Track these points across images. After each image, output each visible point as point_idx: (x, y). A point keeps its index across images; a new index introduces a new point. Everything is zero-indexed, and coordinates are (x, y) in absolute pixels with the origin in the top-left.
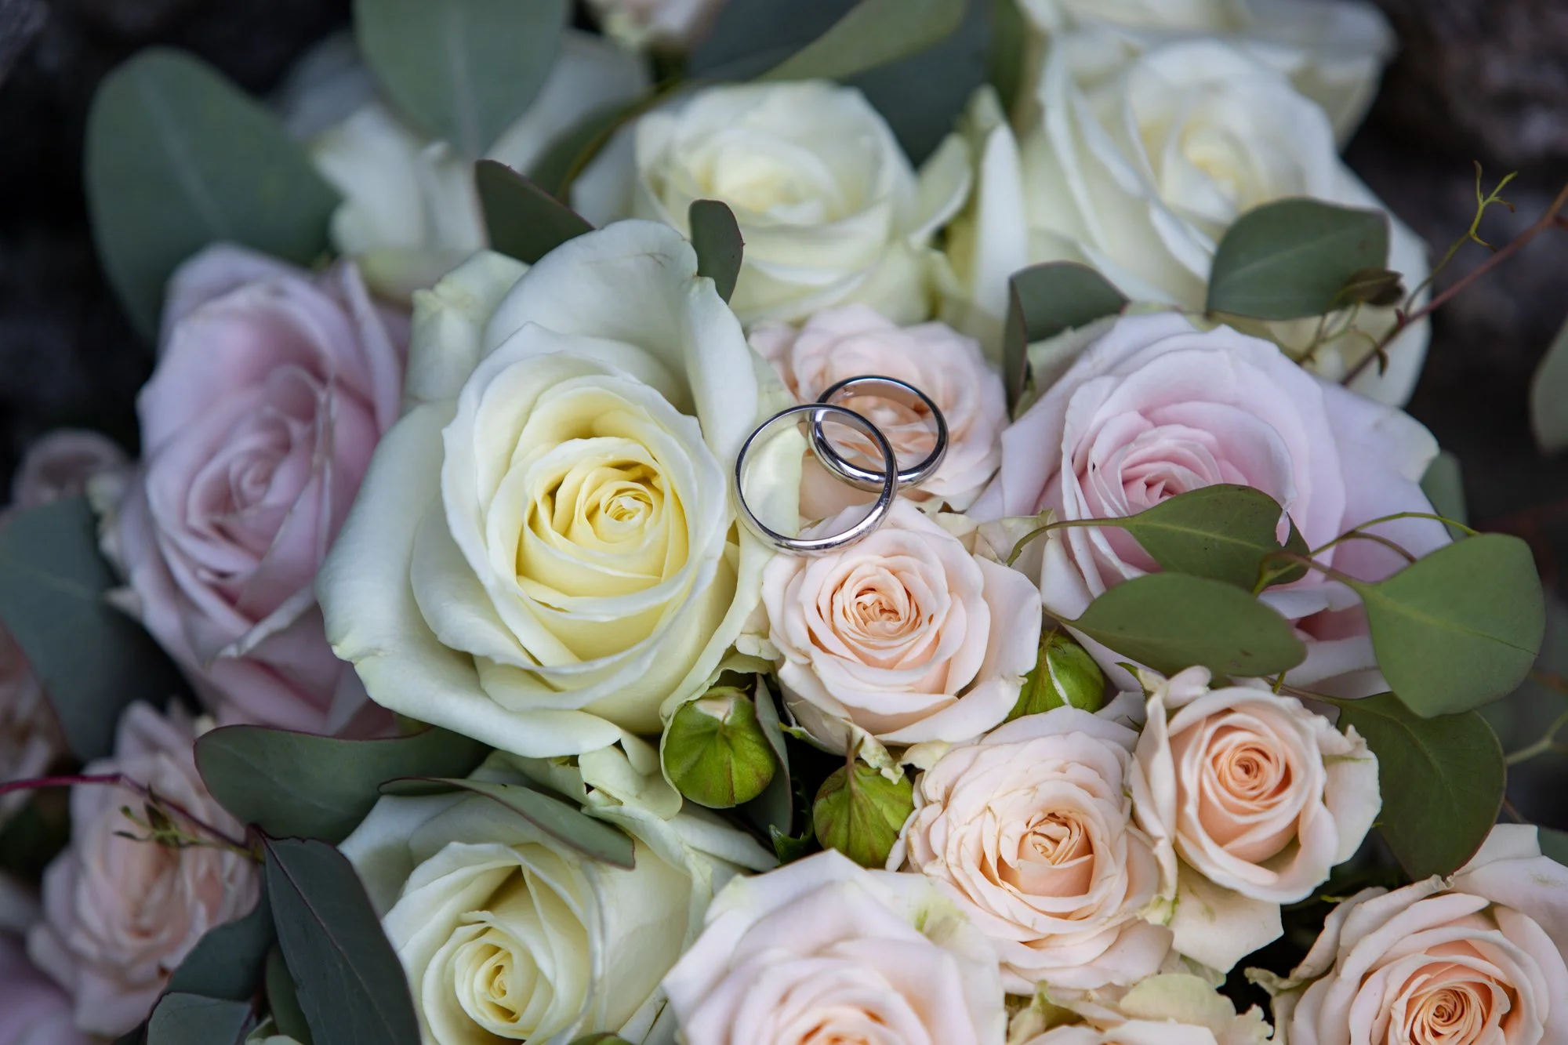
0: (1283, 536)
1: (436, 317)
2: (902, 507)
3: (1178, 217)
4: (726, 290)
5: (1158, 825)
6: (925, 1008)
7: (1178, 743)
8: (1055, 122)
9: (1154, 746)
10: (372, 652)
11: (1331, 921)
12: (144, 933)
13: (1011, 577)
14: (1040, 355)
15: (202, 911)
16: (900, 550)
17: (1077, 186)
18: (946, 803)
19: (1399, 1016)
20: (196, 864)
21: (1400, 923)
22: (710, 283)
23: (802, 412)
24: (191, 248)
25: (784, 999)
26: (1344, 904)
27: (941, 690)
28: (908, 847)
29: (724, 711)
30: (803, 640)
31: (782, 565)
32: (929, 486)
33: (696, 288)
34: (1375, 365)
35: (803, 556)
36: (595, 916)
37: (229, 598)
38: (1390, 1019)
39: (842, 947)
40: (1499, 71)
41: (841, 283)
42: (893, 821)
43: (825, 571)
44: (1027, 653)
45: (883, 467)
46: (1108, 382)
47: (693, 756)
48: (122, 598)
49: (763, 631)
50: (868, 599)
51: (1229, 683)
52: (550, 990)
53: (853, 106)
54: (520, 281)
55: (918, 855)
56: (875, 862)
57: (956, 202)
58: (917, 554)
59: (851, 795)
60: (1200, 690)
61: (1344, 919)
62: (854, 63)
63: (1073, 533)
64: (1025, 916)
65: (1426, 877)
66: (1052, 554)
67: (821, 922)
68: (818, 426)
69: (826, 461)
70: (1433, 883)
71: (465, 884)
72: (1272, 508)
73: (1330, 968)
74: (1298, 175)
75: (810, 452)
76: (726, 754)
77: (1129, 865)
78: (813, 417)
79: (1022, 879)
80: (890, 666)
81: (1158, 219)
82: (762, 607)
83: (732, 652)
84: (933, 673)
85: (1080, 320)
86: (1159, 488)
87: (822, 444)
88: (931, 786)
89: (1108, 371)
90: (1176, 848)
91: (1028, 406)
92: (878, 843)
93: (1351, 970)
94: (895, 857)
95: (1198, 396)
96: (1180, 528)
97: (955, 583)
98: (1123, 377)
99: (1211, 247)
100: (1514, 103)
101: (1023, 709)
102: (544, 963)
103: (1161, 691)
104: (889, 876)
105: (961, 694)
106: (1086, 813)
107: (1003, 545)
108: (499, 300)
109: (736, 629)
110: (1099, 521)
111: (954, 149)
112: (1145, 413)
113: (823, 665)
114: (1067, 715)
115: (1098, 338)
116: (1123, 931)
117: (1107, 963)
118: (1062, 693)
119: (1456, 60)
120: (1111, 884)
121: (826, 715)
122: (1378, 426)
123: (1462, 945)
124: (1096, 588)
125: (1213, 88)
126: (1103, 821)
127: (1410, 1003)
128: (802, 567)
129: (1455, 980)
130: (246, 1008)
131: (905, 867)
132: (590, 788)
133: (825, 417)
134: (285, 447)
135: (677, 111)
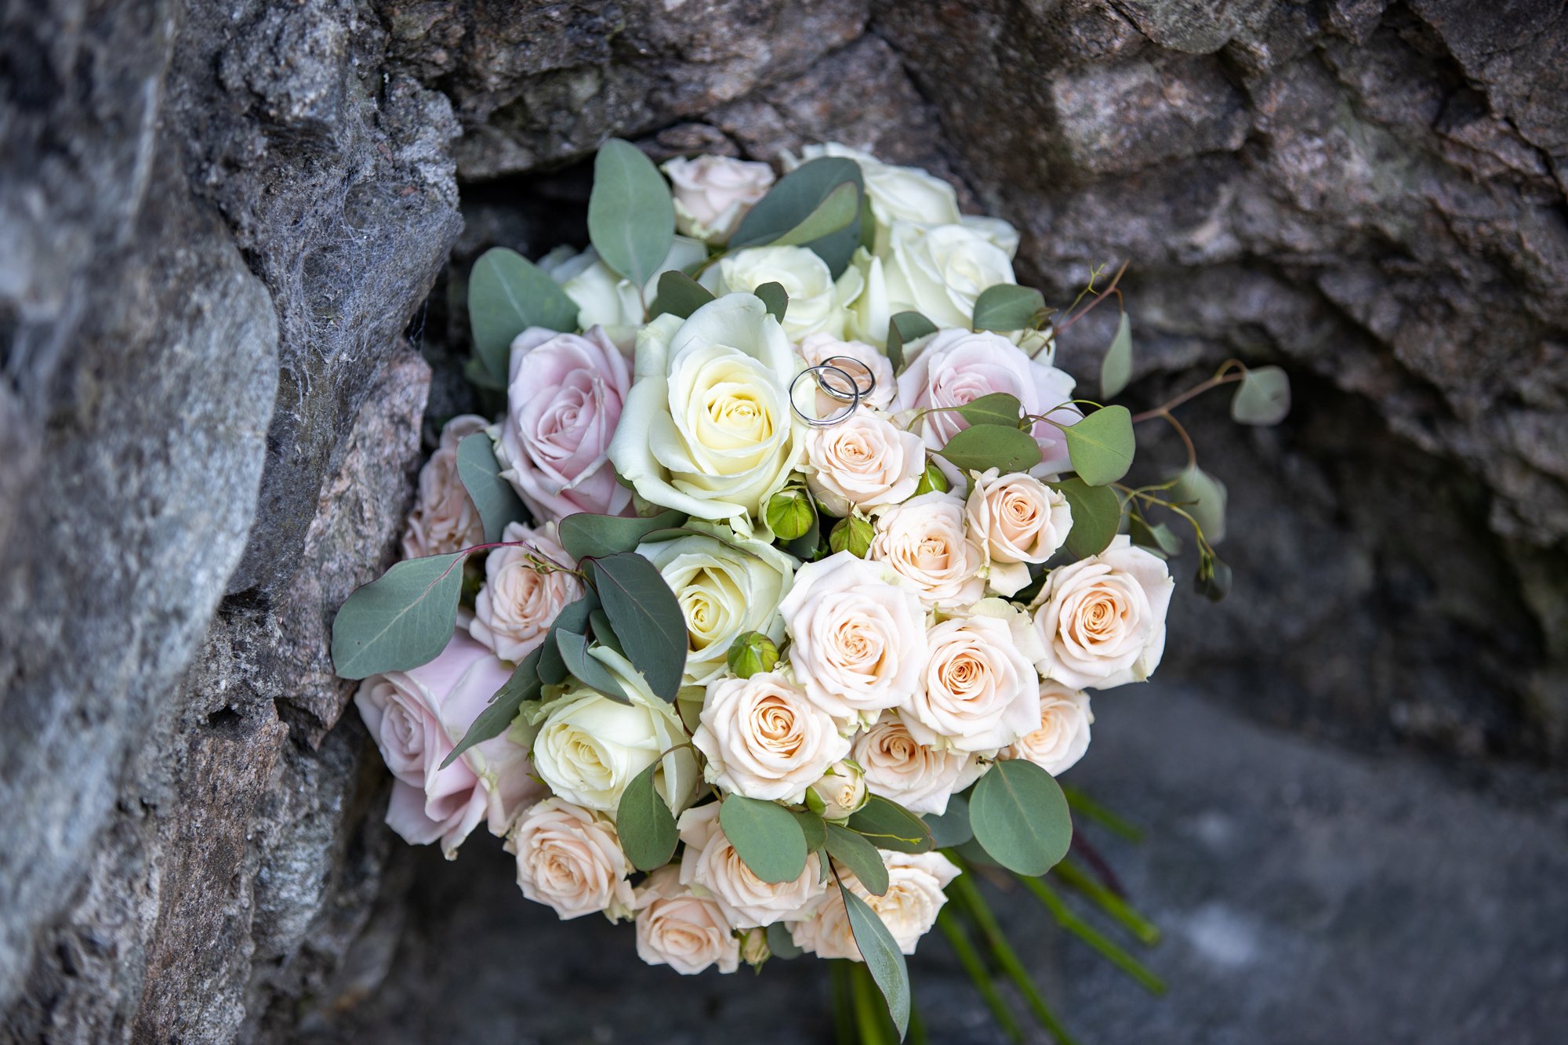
0: (1022, 416)
1: (648, 340)
2: (861, 407)
3: (958, 293)
4: (780, 319)
5: (982, 533)
6: (893, 612)
7: (990, 498)
8: (899, 255)
9: (978, 500)
10: (639, 477)
11: (1049, 578)
12: (525, 617)
13: (910, 436)
14: (907, 349)
15: (556, 602)
16: (862, 425)
17: (911, 281)
18: (888, 530)
19: (1079, 614)
20: (551, 583)
21: (1079, 575)
22: (773, 316)
23: (812, 371)
24: (520, 330)
25: (833, 610)
26: (1052, 573)
27: (883, 483)
28: (874, 551)
29: (793, 495)
30: (825, 463)
31: (813, 433)
32: (868, 401)
33: (766, 319)
34: (1045, 349)
35: (821, 427)
36: (746, 582)
37: (559, 470)
38: (1075, 615)
39: (854, 589)
40: (1060, 249)
41: (815, 324)
42: (868, 541)
43: (831, 435)
44: (921, 467)
45: (853, 392)
46: (942, 355)
47: (781, 515)
48: (506, 474)
49: (807, 461)
50: (850, 447)
51: (1006, 473)
52: (727, 614)
53: (808, 254)
54: (682, 326)
55: (878, 554)
56: (862, 557)
57: (859, 291)
58: (870, 427)
59: (850, 528)
60: (994, 478)
61: (1054, 577)
62: (810, 236)
63: (936, 415)
64: (925, 579)
65: (1089, 556)
66: (926, 426)
67: (844, 579)
68: (821, 377)
69: (826, 390)
70: (1093, 557)
71: (681, 577)
72: (1016, 403)
73: (1049, 598)
74: (1001, 276)
75: (817, 389)
76: (795, 514)
77: (966, 557)
78: (817, 372)
79: (921, 564)
80: (864, 472)
81: (949, 292)
82: (806, 451)
83: (793, 472)
84: (880, 475)
85: (921, 335)
86: (966, 399)
87: (824, 383)
88: (881, 524)
89: (941, 350)
90: (990, 543)
91: (903, 371)
92: (861, 549)
93: (1060, 597)
94: (868, 555)
95: (978, 361)
96: (981, 411)
97: (888, 438)
98: (948, 353)
99: (972, 304)
100: (1066, 262)
101: (918, 493)
102: (724, 603)
103: (980, 479)
104: (866, 562)
105: (892, 485)
106: (946, 535)
107: (905, 423)
108: (673, 335)
109: (794, 462)
110: (946, 409)
111: (852, 271)
112: (956, 369)
113: (836, 473)
114: (937, 494)
115: (933, 339)
116: (964, 585)
117: (960, 597)
118: (933, 486)
119: (1042, 244)
120: (960, 565)
121: (836, 496)
122: (1049, 375)
123: (1100, 584)
124: (946, 442)
125: (961, 243)
126: (954, 537)
127: (1084, 610)
128: (821, 434)
129: (1101, 599)
130: (584, 638)
131: (872, 559)
132: (734, 532)
133: (825, 372)
134: (581, 404)
135: (733, 258)
